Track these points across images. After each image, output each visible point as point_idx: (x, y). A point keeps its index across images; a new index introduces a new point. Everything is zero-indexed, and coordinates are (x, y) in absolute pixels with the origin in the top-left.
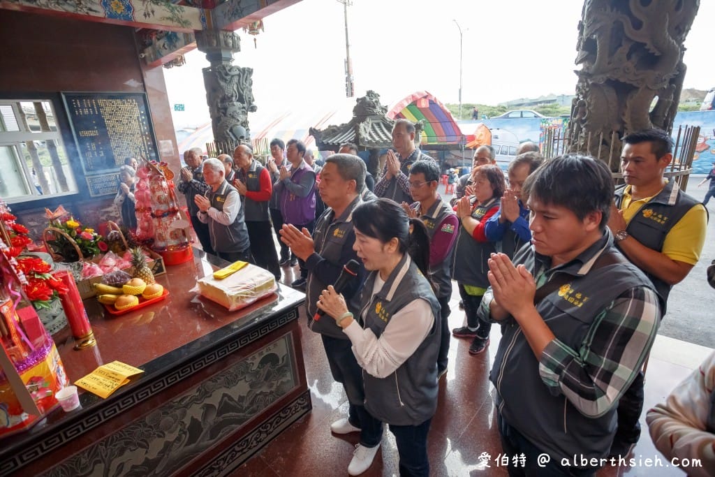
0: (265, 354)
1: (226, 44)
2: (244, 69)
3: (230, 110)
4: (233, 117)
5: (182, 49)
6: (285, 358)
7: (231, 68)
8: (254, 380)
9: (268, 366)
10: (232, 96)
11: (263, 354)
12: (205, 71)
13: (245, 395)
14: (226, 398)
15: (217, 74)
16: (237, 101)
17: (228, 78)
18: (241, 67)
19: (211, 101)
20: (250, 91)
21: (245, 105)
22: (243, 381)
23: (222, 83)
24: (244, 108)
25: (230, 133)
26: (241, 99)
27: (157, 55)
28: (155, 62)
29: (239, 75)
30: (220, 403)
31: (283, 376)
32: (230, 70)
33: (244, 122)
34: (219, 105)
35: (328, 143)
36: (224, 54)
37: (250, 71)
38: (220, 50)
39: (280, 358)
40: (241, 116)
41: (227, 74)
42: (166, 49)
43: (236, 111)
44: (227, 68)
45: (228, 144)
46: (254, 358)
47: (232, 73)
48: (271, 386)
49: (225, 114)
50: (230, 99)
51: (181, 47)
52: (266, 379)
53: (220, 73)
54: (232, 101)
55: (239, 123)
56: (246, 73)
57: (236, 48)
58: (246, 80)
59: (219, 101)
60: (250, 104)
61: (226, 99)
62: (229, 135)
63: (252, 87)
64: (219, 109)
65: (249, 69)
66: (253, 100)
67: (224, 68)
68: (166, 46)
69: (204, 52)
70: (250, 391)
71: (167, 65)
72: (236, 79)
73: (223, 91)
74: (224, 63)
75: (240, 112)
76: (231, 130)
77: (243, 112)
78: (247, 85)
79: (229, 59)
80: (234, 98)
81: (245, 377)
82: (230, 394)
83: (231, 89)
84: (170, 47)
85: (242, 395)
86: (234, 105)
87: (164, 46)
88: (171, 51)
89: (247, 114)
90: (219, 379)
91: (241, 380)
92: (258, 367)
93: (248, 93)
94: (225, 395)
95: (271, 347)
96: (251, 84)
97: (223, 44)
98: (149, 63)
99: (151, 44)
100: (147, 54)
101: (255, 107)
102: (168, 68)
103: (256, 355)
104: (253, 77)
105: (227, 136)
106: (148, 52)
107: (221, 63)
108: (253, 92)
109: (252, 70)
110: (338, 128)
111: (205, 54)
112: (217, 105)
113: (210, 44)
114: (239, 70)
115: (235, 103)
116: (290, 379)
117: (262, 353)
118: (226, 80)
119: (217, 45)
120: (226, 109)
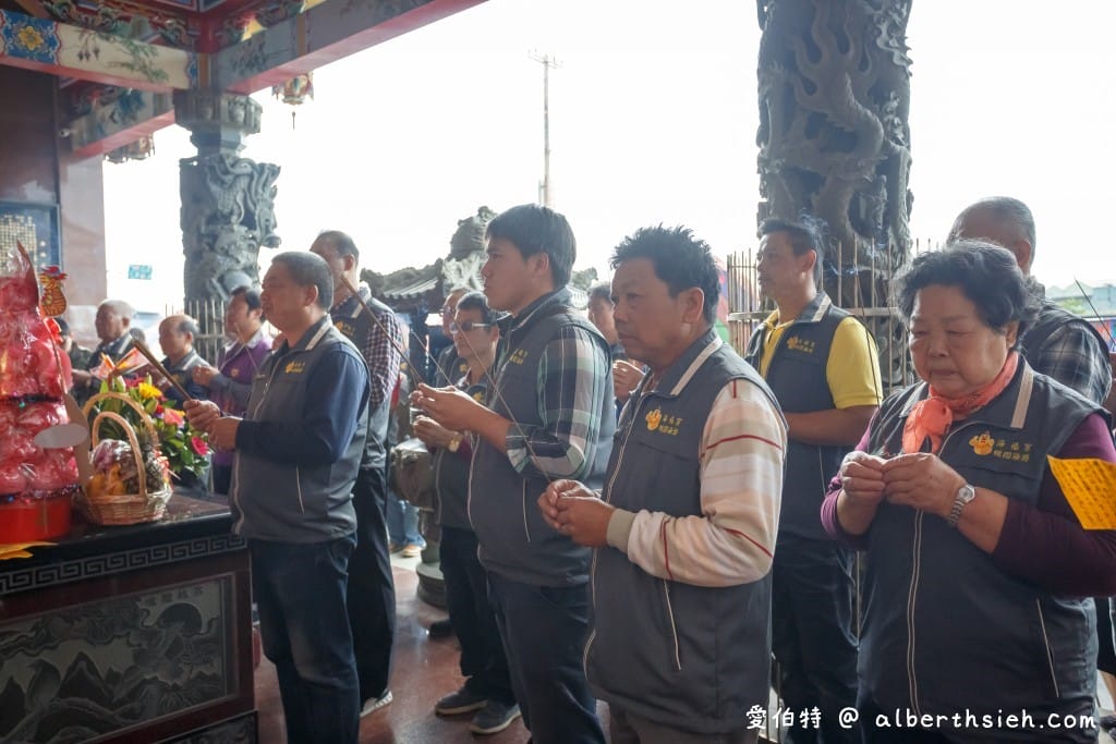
0: (176, 601)
1: (232, 116)
2: (262, 166)
3: (224, 241)
4: (227, 253)
5: (146, 124)
6: (214, 624)
7: (237, 161)
8: (144, 646)
9: (177, 629)
10: (231, 213)
11: (170, 601)
12: (184, 163)
13: (122, 672)
14: (83, 664)
15: (206, 170)
16: (242, 223)
17: (228, 178)
18: (257, 162)
19: (188, 221)
20: (271, 207)
21: (257, 233)
22: (125, 639)
23: (214, 188)
24: (253, 238)
25: (218, 285)
26: (249, 222)
27: (97, 132)
28: (88, 149)
29: (251, 176)
30: (71, 669)
31: (205, 662)
32: (233, 166)
33: (251, 267)
34: (203, 229)
35: (391, 296)
36: (226, 135)
37: (275, 171)
38: (218, 128)
39: (205, 620)
40: (245, 253)
41: (226, 172)
42: (115, 121)
43: (235, 243)
44: (228, 162)
45: (210, 306)
46: (152, 602)
47: (237, 170)
48: (177, 673)
49: (212, 248)
50: (227, 219)
51: (147, 119)
52: (170, 653)
53: (212, 168)
54: (229, 223)
55: (238, 267)
56: (265, 174)
57: (252, 126)
58: (264, 185)
59: (203, 220)
60: (268, 231)
61: (220, 219)
62: (215, 288)
63: (275, 201)
64: (200, 237)
65: (274, 166)
66: (275, 226)
67: (222, 160)
68: (116, 117)
69: (188, 129)
70: (131, 668)
71: (116, 157)
72: (243, 183)
73: (214, 201)
74: (223, 151)
75: (244, 245)
76: (221, 280)
77: (250, 245)
78: (266, 195)
79: (235, 145)
80: (234, 219)
81: (128, 634)
82: (91, 658)
83: (233, 200)
84: (123, 119)
85: (115, 669)
86: (232, 231)
87: (112, 117)
88: (125, 125)
89: (258, 251)
90: (79, 620)
91: (119, 637)
92: (157, 623)
93: (266, 209)
94: (82, 657)
95: (190, 591)
96: (273, 195)
97: (225, 115)
98: (76, 148)
99: (86, 112)
100: (75, 131)
101: (278, 238)
102: (116, 163)
103: (158, 598)
104: (278, 182)
105: (211, 290)
106: (78, 128)
107: (218, 150)
108: (275, 210)
109: (279, 168)
110: (418, 273)
111: (190, 133)
112: (198, 229)
113: (201, 116)
114: (251, 163)
115: (236, 227)
116: (219, 673)
117: (167, 598)
118: (223, 182)
119: (214, 117)
120: (215, 237)
